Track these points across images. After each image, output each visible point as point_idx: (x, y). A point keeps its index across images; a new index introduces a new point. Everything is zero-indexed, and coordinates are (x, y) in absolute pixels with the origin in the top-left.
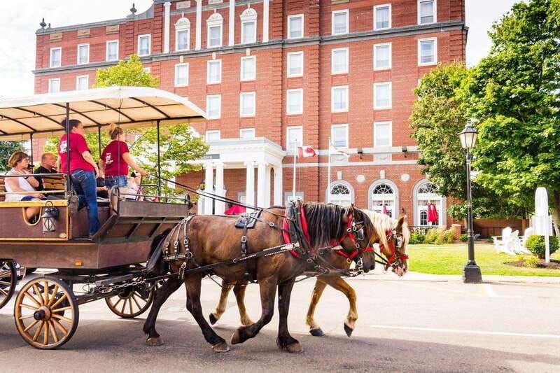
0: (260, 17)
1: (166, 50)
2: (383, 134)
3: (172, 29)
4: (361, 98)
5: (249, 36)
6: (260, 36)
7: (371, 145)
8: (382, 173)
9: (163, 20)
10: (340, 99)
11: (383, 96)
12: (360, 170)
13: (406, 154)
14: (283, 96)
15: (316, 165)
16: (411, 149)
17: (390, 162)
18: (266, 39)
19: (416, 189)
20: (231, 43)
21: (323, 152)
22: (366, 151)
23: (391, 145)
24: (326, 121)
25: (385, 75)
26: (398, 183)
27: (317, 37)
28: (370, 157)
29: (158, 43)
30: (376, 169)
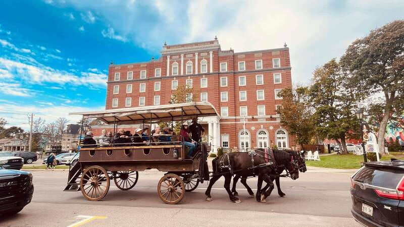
0: (209, 63)
1: (168, 75)
2: (262, 110)
3: (171, 67)
4: (252, 96)
5: (204, 70)
6: (209, 70)
7: (257, 115)
8: (262, 126)
9: (166, 63)
10: (243, 96)
11: (261, 95)
12: (252, 125)
13: (272, 119)
14: (219, 94)
15: (234, 123)
16: (273, 116)
17: (265, 122)
18: (211, 71)
19: (276, 133)
20: (196, 73)
21: (237, 117)
22: (255, 117)
23: (265, 114)
24: (237, 105)
25: (261, 87)
26: (269, 130)
27: (233, 71)
28: (256, 120)
29: (164, 72)
30: (259, 124)
